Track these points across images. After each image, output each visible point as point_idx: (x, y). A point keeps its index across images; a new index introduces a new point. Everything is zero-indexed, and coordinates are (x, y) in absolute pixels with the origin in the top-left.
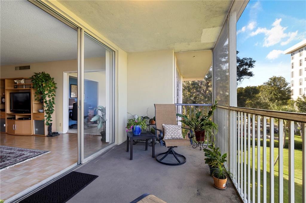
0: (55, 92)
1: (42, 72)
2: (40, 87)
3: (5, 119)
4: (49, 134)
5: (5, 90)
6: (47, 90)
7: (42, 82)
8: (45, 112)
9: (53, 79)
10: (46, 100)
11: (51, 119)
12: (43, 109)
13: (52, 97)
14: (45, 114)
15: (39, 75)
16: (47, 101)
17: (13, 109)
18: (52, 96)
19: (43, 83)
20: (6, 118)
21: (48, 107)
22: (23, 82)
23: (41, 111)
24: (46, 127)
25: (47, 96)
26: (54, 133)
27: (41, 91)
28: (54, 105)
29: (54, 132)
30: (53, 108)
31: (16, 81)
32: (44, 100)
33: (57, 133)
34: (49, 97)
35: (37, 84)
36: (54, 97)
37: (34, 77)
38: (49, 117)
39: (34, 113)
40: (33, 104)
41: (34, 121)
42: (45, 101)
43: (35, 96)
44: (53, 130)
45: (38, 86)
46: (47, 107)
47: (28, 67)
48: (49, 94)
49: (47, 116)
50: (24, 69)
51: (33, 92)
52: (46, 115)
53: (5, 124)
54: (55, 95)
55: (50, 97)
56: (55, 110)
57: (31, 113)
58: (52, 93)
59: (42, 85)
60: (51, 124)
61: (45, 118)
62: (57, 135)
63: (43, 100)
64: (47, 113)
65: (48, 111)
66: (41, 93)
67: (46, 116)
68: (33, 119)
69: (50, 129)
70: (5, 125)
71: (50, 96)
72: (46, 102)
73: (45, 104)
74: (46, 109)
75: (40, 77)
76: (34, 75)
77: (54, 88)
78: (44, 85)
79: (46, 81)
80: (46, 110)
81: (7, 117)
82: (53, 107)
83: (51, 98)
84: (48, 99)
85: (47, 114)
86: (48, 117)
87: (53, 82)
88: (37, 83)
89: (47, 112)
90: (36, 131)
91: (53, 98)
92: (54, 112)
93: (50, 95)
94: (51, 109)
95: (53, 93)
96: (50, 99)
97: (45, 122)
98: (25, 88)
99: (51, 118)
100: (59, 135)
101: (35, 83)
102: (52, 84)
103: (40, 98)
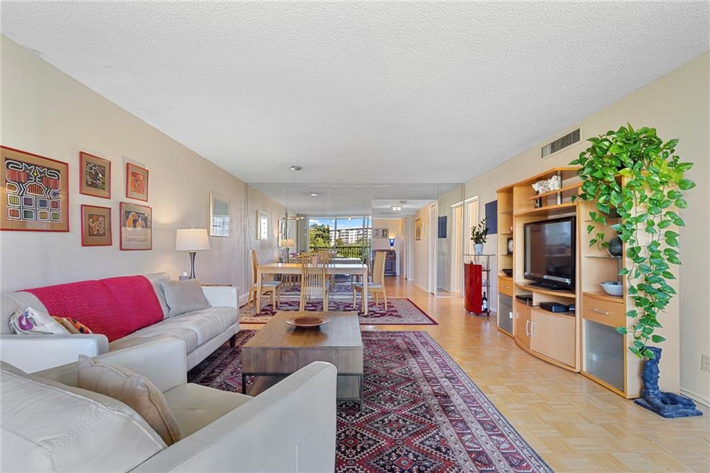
0: (680, 206)
1: (622, 129)
2: (609, 189)
3: (512, 297)
4: (644, 393)
5: (514, 218)
6: (642, 201)
7: (619, 169)
8: (628, 296)
9: (672, 144)
10: (635, 245)
11: (657, 331)
12: (618, 281)
13: (663, 231)
14: (630, 305)
15: (607, 140)
16: (639, 248)
17: (531, 272)
18: (661, 225)
19: (621, 172)
20: (514, 298)
21: (642, 276)
22: (553, 184)
23: (612, 288)
24: (632, 364)
25: (641, 226)
26: (671, 399)
27: (613, 210)
28: (673, 268)
29: (668, 395)
30: (668, 282)
31: (536, 187)
32: (627, 246)
33: (689, 404)
34: (650, 228)
35: (597, 179)
36: (673, 228)
37: (587, 156)
38: (649, 320)
39: (586, 295)
40: (584, 260)
41: (584, 321)
42: (633, 249)
43: (590, 229)
44: (667, 382)
45: (604, 186)
46: (636, 276)
47: (574, 137)
48: (651, 217)
49: (639, 316)
50: (563, 147)
51: (583, 214)
52: (636, 309)
53: (512, 311)
54: (679, 222)
55: (653, 232)
56: (677, 290)
57: (574, 293)
58: (664, 211)
59: (619, 181)
60: (658, 351)
61: (630, 321)
62: (686, 415)
63: (620, 242)
64: (639, 302)
65: (641, 294)
66: (614, 215)
67: (633, 314)
68: (584, 315)
69: (648, 371)
70: (511, 315)
71: (656, 227)
72: (634, 253)
73: (628, 263)
74: (635, 283)
75: (608, 148)
76: (588, 150)
77: (677, 189)
78: (625, 181)
79: (635, 162)
80: (632, 287)
81: (517, 294)
82: (670, 276)
83: (659, 236)
84: (641, 238)
85: (638, 305)
86: (641, 321)
87: (670, 159)
88: (598, 175)
89: (639, 298)
90: (590, 361)
91: (670, 237)
92: (674, 301)
93: (657, 221)
94: (656, 286)
95: (667, 213)
96: (655, 239)
97: (629, 338)
98: (562, 203)
99: (658, 325)
100: (700, 414)
101: (589, 178)
102: (664, 170)
103: (609, 237)
